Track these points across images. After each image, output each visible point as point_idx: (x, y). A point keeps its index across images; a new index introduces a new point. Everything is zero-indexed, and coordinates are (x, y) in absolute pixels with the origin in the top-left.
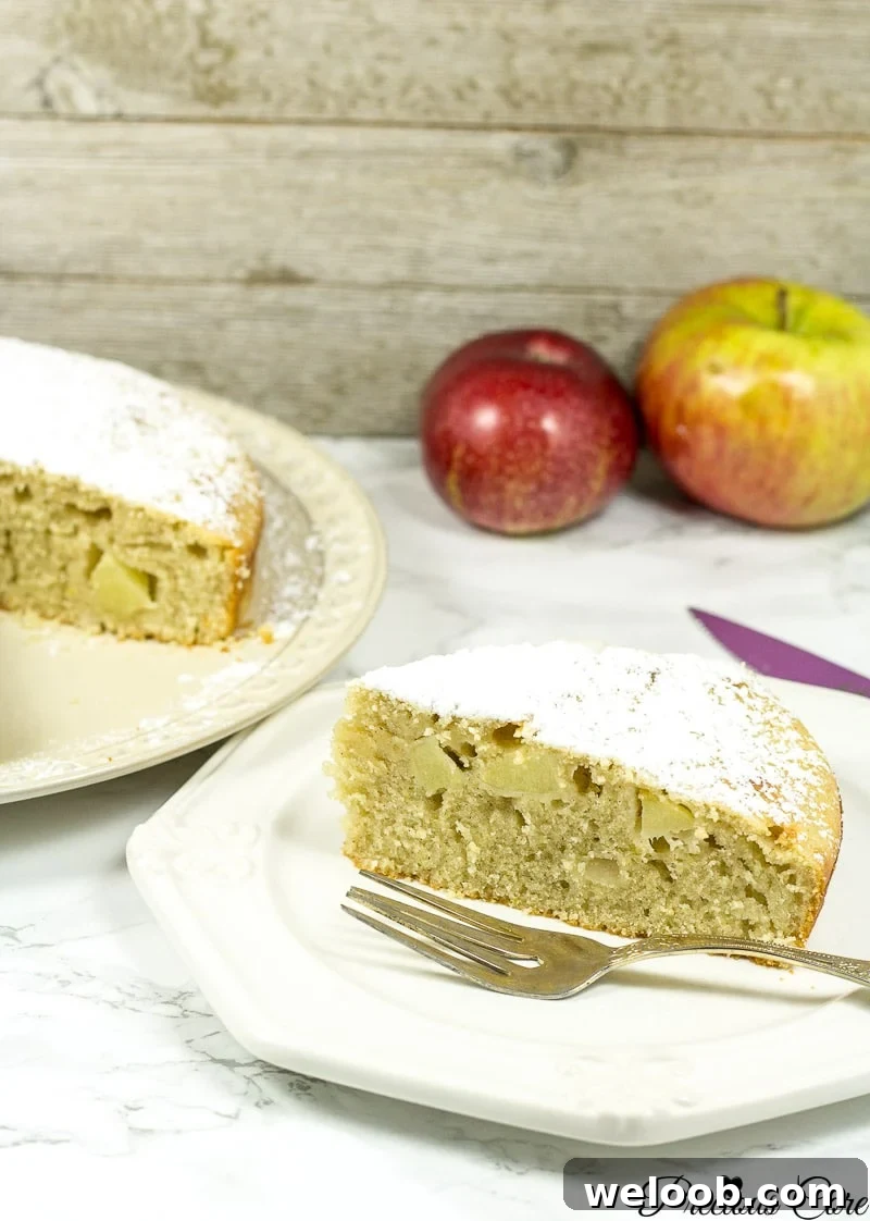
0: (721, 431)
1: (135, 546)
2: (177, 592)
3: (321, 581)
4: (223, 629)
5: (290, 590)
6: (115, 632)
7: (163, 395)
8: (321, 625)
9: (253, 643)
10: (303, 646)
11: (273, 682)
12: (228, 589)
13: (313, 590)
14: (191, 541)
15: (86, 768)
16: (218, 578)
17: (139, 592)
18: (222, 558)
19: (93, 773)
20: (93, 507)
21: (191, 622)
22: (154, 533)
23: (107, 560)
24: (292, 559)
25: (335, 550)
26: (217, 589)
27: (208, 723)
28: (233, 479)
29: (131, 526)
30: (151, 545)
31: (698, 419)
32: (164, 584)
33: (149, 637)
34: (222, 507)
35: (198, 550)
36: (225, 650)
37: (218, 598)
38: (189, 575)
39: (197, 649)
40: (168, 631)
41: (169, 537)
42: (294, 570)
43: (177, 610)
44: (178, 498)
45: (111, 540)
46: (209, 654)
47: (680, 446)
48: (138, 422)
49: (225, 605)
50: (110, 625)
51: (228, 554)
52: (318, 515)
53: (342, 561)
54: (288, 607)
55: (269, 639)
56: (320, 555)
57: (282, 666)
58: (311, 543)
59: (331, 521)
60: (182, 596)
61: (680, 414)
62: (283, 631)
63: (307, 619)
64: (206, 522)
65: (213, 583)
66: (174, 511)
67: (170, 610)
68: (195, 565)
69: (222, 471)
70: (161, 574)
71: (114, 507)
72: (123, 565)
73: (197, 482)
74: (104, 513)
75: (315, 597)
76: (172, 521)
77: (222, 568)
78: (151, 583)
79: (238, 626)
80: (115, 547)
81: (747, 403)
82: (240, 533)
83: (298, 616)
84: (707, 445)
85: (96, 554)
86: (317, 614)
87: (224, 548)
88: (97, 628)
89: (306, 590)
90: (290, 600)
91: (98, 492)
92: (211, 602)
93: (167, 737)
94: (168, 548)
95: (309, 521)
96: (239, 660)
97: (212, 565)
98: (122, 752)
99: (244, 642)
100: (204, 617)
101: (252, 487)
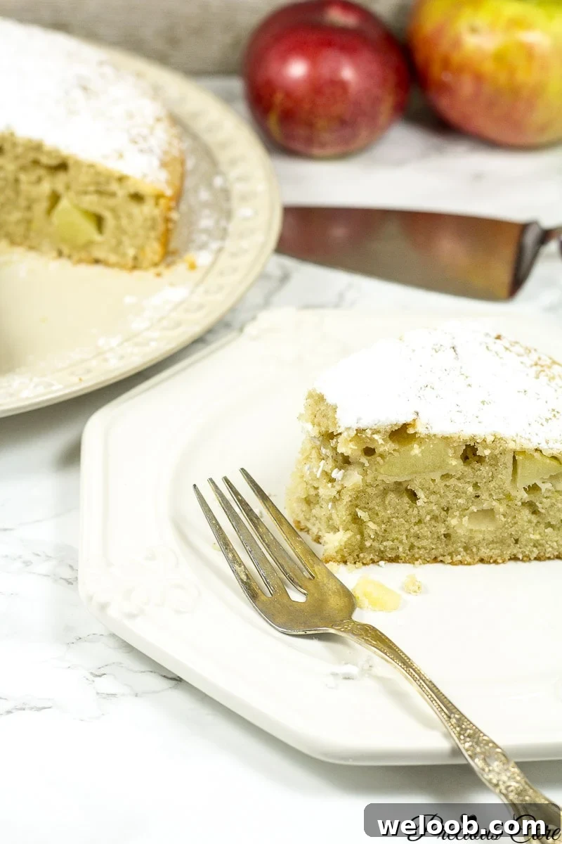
0: (479, 78)
1: (86, 193)
2: (120, 230)
3: (228, 215)
4: (156, 258)
5: (206, 222)
6: (69, 257)
7: (101, 63)
8: (234, 255)
9: (180, 268)
10: (221, 274)
11: (201, 307)
12: (161, 227)
13: (223, 223)
14: (132, 190)
15: (61, 386)
16: (154, 220)
17: (89, 229)
18: (157, 204)
19: (67, 391)
20: (54, 162)
21: (131, 252)
22: (103, 184)
23: (64, 204)
24: (204, 195)
25: (238, 189)
26: (153, 228)
27: (153, 344)
28: (161, 136)
29: (84, 178)
30: (100, 193)
31: (460, 70)
32: (110, 222)
33: (97, 261)
34: (156, 163)
35: (137, 197)
36: (159, 275)
37: (153, 234)
38: (130, 216)
39: (137, 273)
40: (113, 258)
41: (114, 187)
42: (206, 205)
43: (120, 243)
44: (121, 156)
45: (68, 187)
46: (145, 277)
47: (444, 88)
48: (85, 89)
49: (158, 239)
50: (66, 251)
51: (162, 202)
52: (223, 157)
53: (244, 198)
54: (204, 237)
55: (193, 267)
56: (226, 193)
57: (206, 292)
58: (218, 181)
59: (233, 162)
60: (123, 232)
61: (446, 64)
62: (203, 258)
63: (220, 250)
64: (145, 176)
65: (149, 223)
66: (118, 167)
67: (113, 242)
68: (135, 209)
69: (152, 129)
70: (107, 215)
71: (71, 163)
72: (77, 207)
73: (135, 142)
74: (62, 166)
75: (225, 230)
76: (117, 175)
77: (157, 212)
78: (99, 221)
79: (169, 254)
80: (71, 194)
81: (500, 57)
82: (168, 183)
83: (214, 245)
84: (466, 87)
85: (55, 198)
86: (229, 245)
87: (158, 197)
88: (54, 254)
89: (217, 222)
90: (207, 231)
91: (57, 151)
92: (148, 238)
93: (122, 357)
94: (113, 195)
95: (214, 163)
96: (172, 285)
97: (148, 209)
98: (89, 371)
99: (173, 268)
100: (141, 248)
101: (175, 142)
